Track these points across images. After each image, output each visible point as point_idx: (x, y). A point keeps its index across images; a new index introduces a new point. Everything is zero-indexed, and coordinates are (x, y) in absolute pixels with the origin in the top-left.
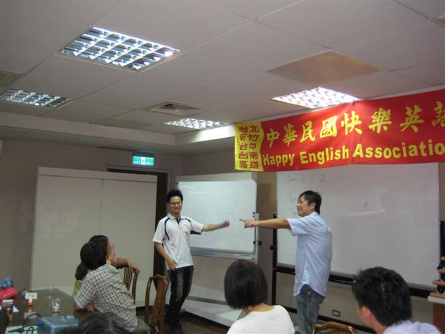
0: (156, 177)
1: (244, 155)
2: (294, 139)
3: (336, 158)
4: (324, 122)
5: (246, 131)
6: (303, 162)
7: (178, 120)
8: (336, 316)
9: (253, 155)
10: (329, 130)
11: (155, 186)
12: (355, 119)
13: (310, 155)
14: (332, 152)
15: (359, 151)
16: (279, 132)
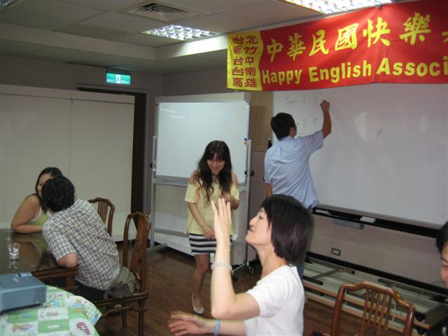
0: (134, 97)
1: (238, 71)
2: (301, 52)
3: (354, 75)
4: (340, 31)
5: (242, 43)
6: (313, 80)
7: (159, 27)
8: (337, 255)
9: (250, 71)
10: (347, 40)
11: (133, 107)
12: (382, 27)
13: (322, 71)
14: (349, 69)
15: (384, 67)
16: (283, 44)
